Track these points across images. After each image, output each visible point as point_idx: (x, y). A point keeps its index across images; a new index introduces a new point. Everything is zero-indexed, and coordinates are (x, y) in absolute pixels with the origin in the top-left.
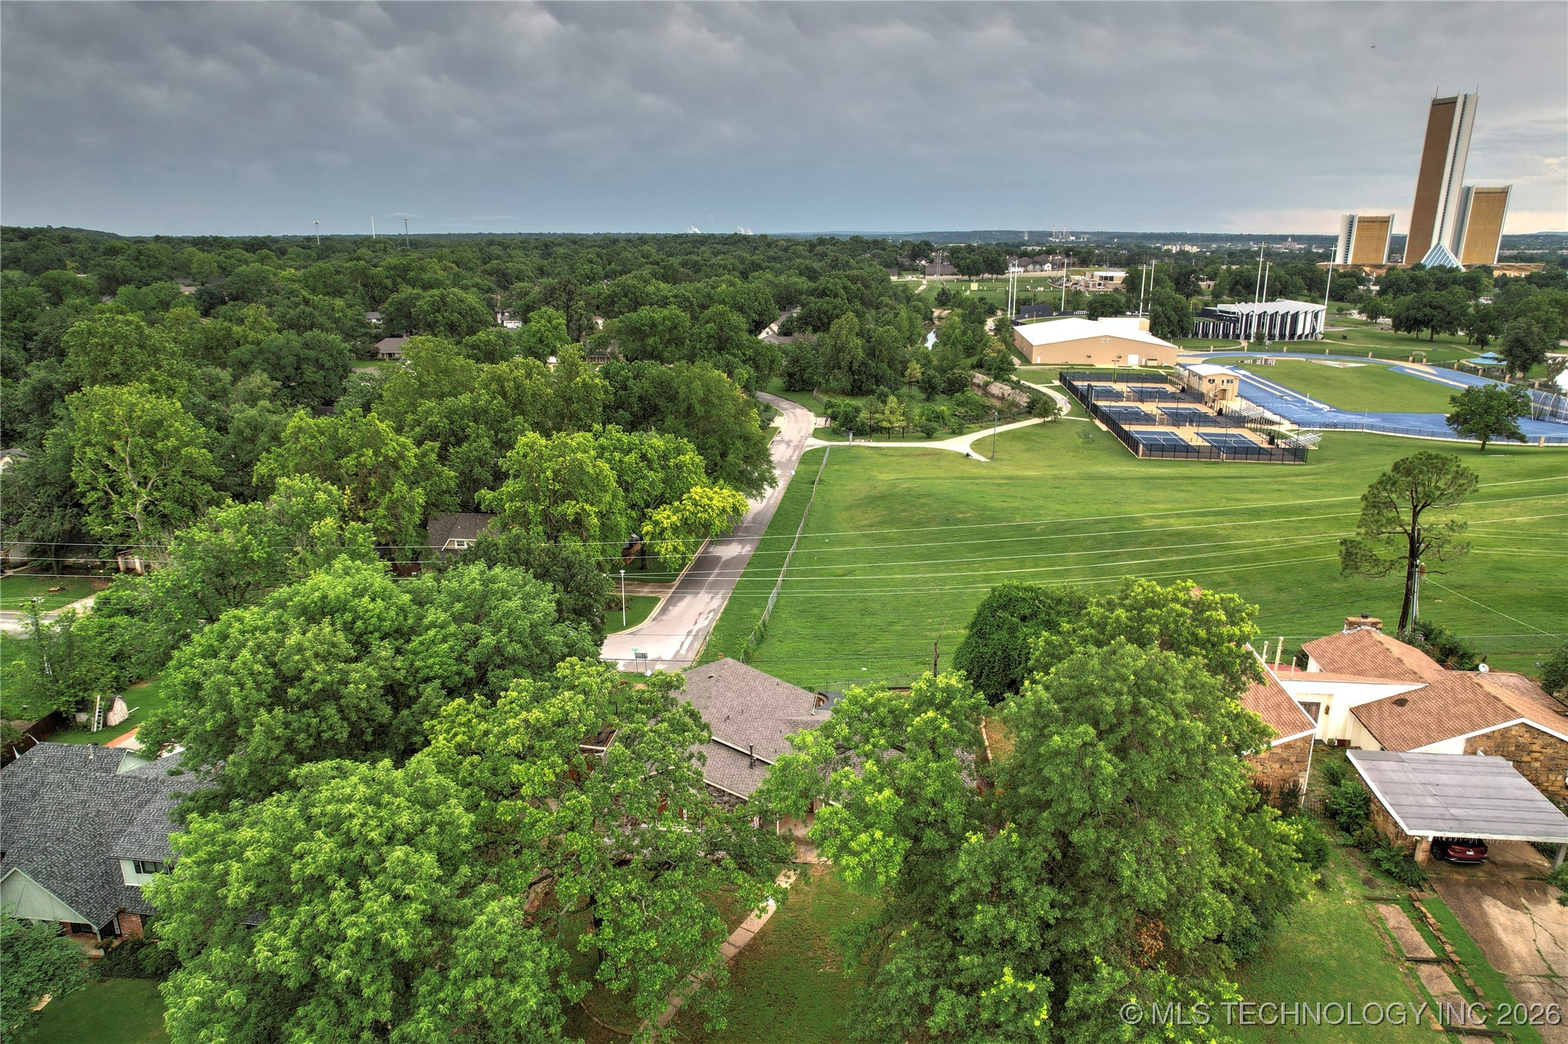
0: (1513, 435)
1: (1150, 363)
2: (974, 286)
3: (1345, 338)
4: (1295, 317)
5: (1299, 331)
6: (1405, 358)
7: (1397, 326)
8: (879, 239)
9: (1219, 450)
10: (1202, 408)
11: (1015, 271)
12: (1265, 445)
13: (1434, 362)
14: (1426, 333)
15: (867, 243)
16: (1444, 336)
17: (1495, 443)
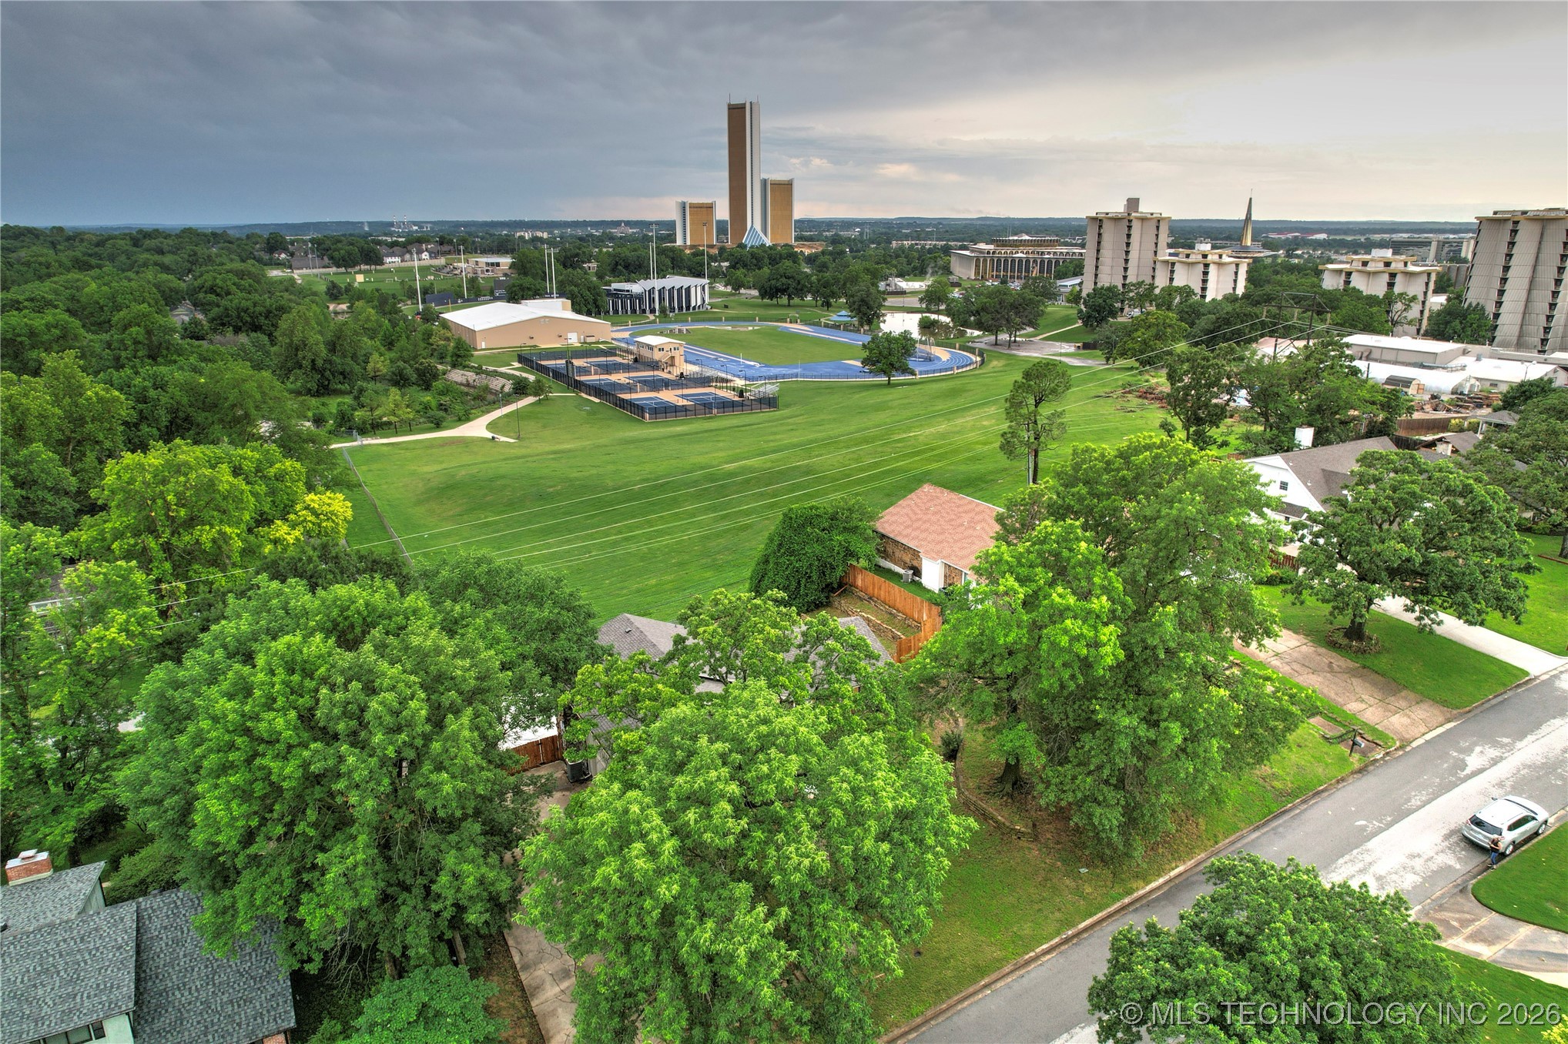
0: (906, 370)
1: (589, 340)
2: (360, 278)
3: (726, 307)
4: (688, 290)
5: (693, 304)
6: (784, 320)
7: (763, 296)
8: (219, 232)
9: (706, 407)
10: (664, 375)
11: (392, 261)
12: (737, 399)
13: (805, 322)
14: (784, 300)
15: (205, 235)
16: (796, 301)
17: (897, 378)
